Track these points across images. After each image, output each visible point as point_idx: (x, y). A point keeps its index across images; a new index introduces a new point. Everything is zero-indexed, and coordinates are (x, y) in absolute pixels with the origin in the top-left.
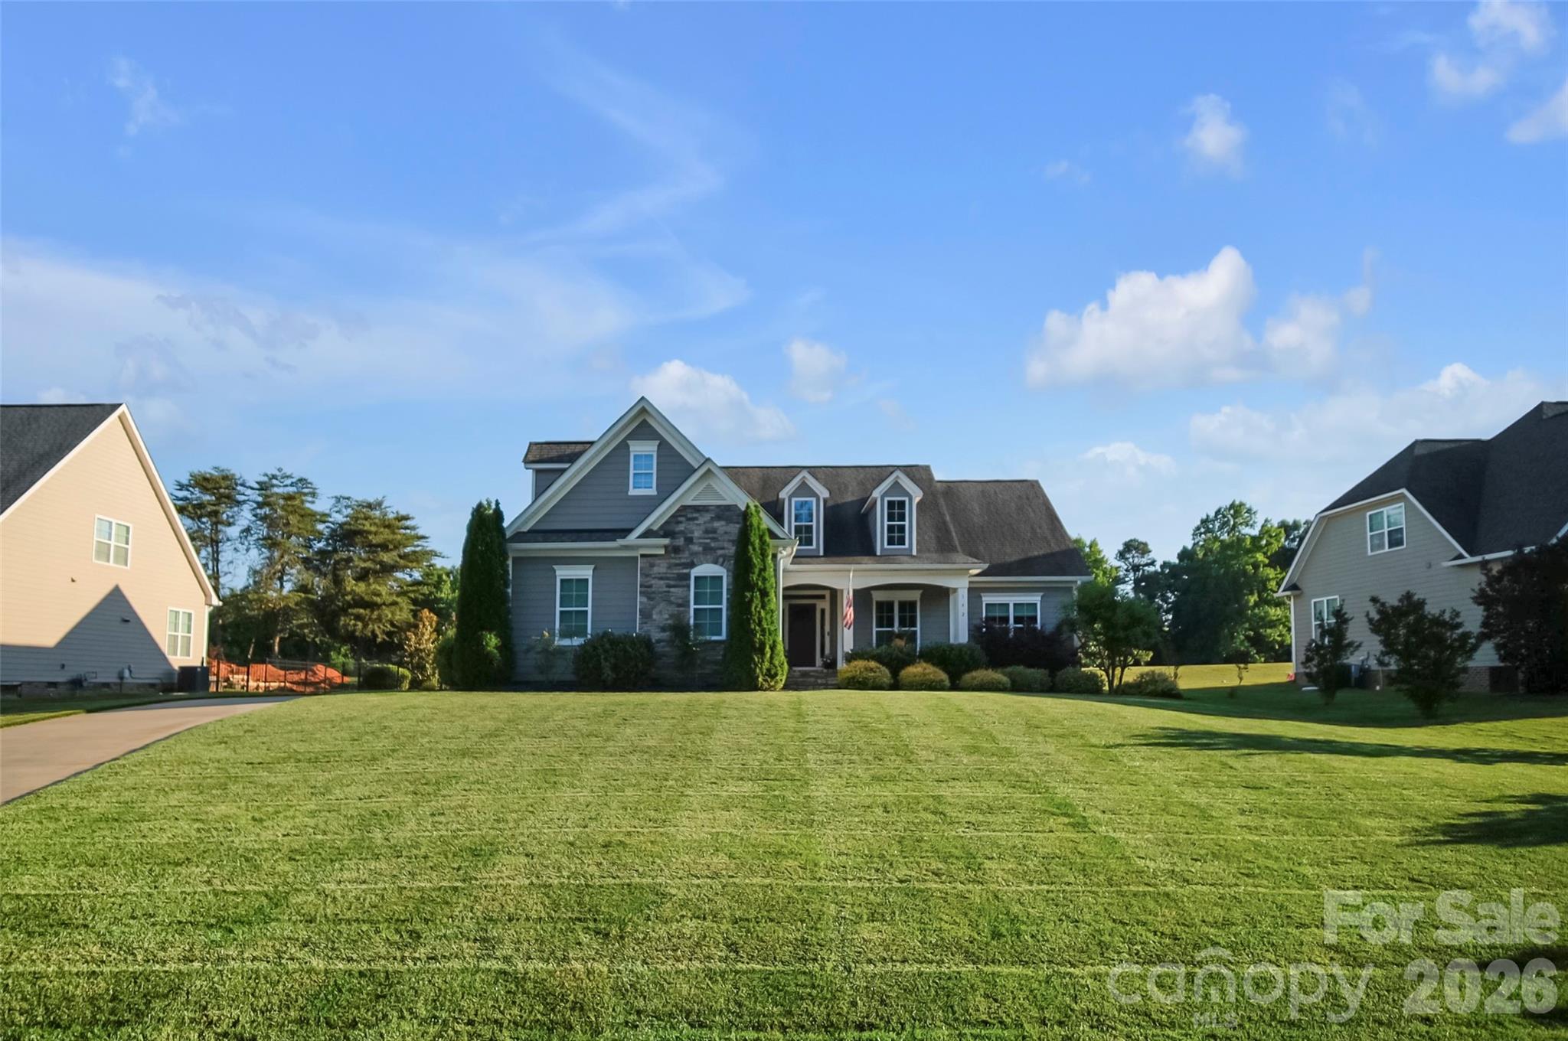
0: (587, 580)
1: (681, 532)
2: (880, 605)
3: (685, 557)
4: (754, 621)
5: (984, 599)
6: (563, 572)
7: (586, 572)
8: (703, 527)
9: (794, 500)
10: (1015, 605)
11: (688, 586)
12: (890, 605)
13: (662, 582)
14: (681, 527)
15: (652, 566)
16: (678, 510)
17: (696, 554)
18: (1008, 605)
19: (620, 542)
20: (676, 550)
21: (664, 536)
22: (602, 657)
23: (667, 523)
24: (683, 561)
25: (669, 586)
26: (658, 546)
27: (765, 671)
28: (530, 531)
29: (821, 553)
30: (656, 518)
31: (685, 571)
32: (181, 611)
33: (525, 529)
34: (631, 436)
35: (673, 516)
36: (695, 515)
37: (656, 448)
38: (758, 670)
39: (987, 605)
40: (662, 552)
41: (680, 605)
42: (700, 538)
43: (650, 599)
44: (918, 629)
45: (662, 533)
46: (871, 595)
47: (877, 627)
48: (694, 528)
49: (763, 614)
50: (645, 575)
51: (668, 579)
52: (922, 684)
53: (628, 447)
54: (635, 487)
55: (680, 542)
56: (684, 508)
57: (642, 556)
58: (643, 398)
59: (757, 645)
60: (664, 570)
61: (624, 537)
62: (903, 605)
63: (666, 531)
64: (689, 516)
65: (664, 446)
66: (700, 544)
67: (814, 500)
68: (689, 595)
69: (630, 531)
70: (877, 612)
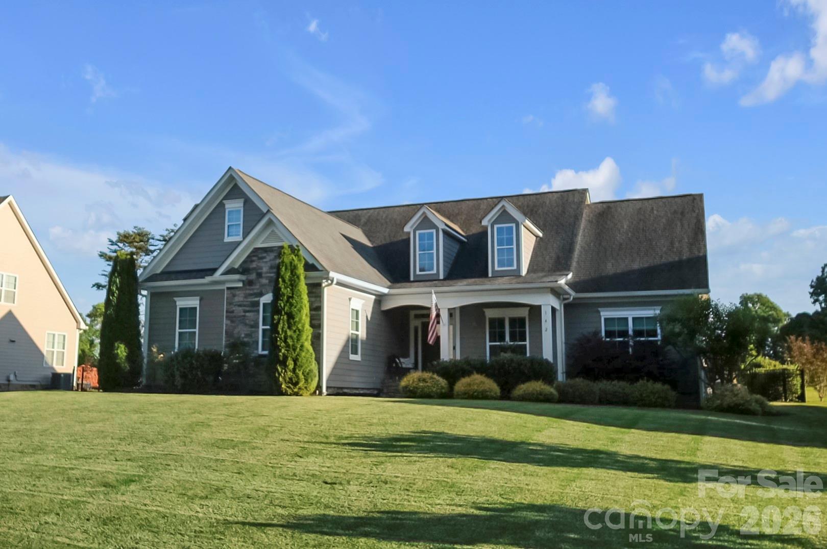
0: (196, 308)
1: (254, 269)
2: (492, 321)
3: (256, 288)
4: (281, 339)
5: (602, 314)
6: (182, 303)
7: (194, 302)
8: (269, 264)
9: (418, 232)
10: (634, 319)
11: (258, 311)
12: (501, 322)
13: (241, 308)
14: (254, 265)
15: (234, 296)
16: (252, 252)
17: (263, 285)
18: (626, 319)
19: (208, 279)
20: (250, 283)
21: (242, 273)
22: (176, 367)
23: (244, 262)
24: (255, 291)
25: (245, 311)
26: (236, 281)
27: (287, 379)
28: (163, 273)
29: (441, 277)
30: (235, 259)
31: (256, 299)
32: (56, 333)
33: (159, 271)
34: (226, 198)
35: (249, 257)
36: (265, 255)
37: (242, 205)
38: (281, 379)
39: (606, 319)
40: (240, 285)
41: (252, 326)
42: (267, 273)
43: (232, 322)
44: (527, 343)
45: (241, 270)
46: (484, 312)
47: (490, 341)
48: (263, 265)
49: (289, 333)
50: (229, 303)
51: (245, 306)
52: (465, 394)
53: (224, 205)
54: (228, 235)
55: (253, 276)
56: (256, 250)
57: (228, 288)
58: (230, 168)
59: (281, 358)
60: (241, 299)
61: (212, 275)
62: (513, 321)
63: (244, 269)
64: (260, 256)
65: (248, 202)
66: (267, 278)
67: (434, 231)
68: (258, 318)
69: (213, 271)
70: (490, 328)
